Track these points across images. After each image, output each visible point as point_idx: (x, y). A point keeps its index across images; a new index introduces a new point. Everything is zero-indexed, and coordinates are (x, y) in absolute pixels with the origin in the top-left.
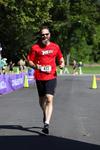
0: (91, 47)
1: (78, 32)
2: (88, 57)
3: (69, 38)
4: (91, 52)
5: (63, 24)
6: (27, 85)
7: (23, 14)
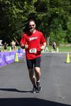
0: (66, 31)
1: (56, 20)
2: (63, 39)
3: (49, 25)
4: (65, 35)
5: (44, 14)
6: (17, 60)
7: (14, 7)
